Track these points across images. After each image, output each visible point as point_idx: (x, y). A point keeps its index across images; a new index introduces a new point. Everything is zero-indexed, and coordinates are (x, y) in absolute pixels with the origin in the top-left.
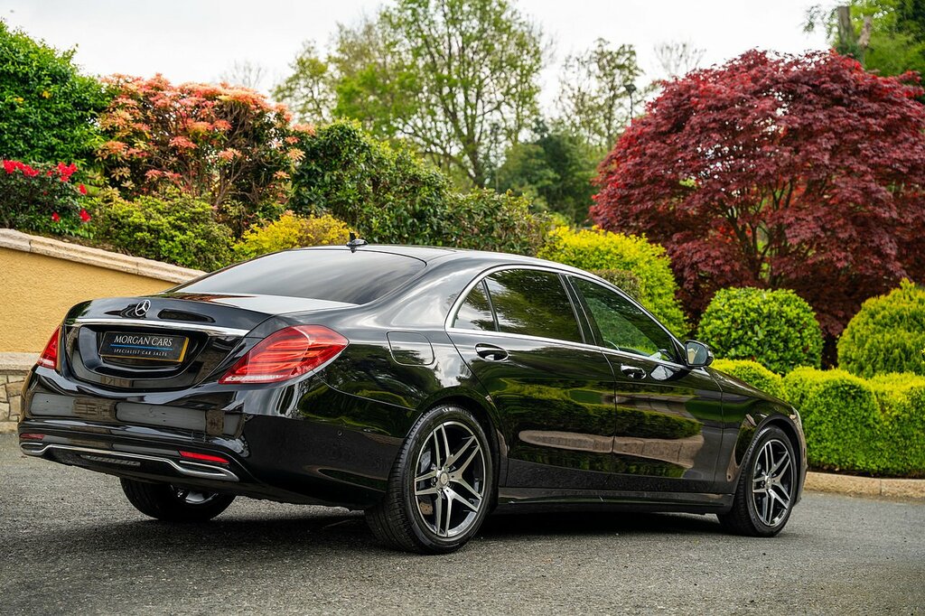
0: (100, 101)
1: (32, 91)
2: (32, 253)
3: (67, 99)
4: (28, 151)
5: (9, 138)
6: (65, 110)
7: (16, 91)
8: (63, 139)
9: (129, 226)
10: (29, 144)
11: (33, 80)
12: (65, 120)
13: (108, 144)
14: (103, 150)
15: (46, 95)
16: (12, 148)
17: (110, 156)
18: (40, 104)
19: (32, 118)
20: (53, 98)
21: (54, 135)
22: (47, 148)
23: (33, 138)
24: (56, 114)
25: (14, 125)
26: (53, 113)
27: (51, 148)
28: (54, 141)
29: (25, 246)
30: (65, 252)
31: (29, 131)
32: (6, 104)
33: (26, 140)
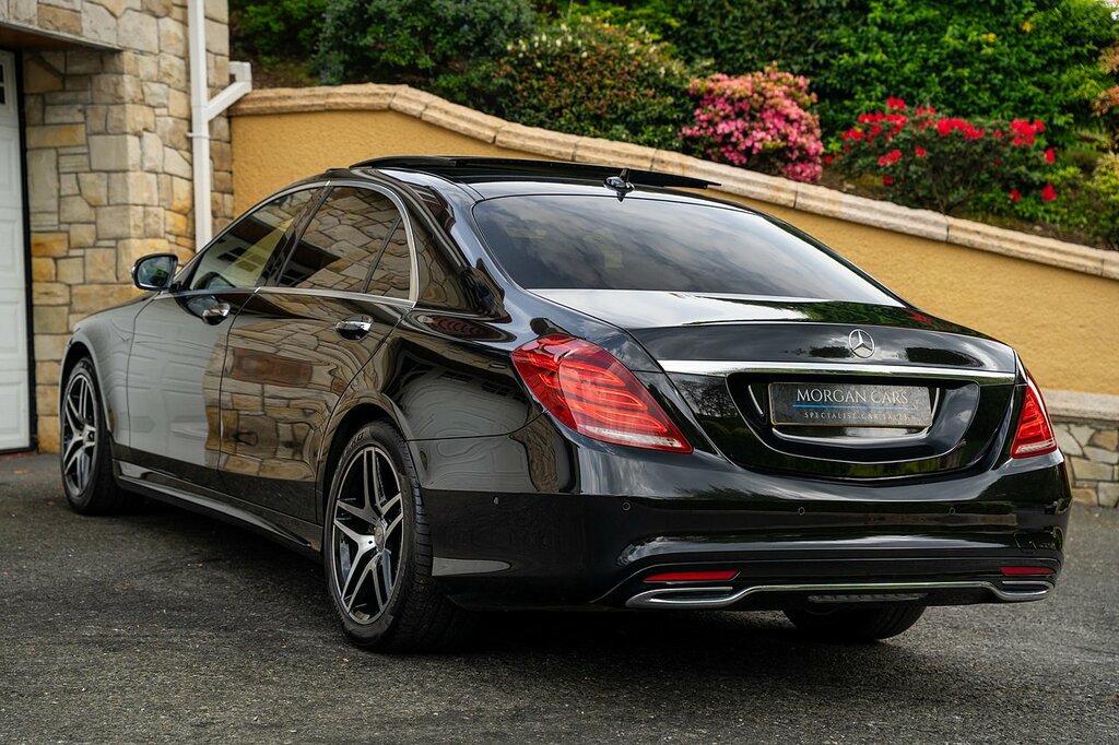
0: (1104, 31)
1: (1008, 24)
2: (949, 243)
3: (1057, 31)
4: (996, 107)
5: (970, 89)
6: (1052, 47)
7: (987, 25)
8: (1046, 87)
9: (1114, 207)
10: (998, 96)
11: (1010, 8)
12: (1051, 61)
13: (1111, 91)
14: (1103, 101)
15: (1028, 27)
16: (973, 103)
17: (1111, 109)
18: (1018, 40)
19: (1005, 61)
20: (1036, 32)
21: (1034, 83)
22: (1020, 100)
23: (1003, 88)
24: (1039, 53)
25: (978, 72)
26: (1034, 52)
27: (1027, 101)
28: (1032, 90)
29: (941, 233)
30: (996, 243)
31: (997, 78)
32: (971, 44)
33: (994, 91)
